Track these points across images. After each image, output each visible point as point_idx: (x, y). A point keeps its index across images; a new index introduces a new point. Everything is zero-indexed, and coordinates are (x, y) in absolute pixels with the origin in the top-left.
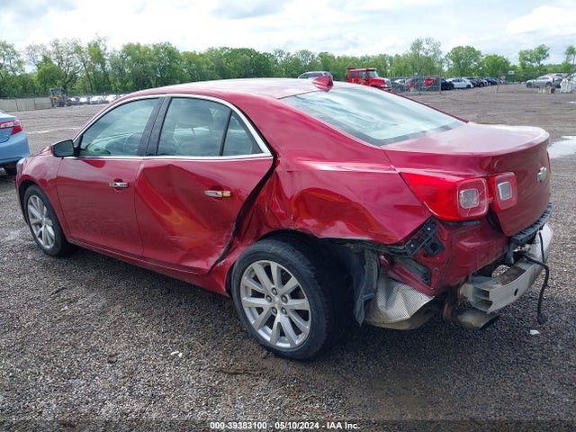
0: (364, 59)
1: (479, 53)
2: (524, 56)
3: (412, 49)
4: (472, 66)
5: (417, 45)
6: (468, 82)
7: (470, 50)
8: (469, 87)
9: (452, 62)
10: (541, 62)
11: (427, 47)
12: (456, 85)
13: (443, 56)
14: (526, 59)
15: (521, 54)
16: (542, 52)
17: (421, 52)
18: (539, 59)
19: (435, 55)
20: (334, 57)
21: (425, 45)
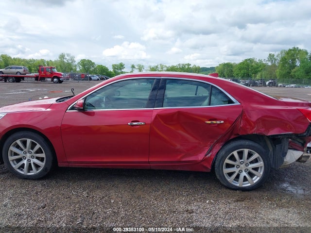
0: (31, 61)
1: (93, 63)
2: (114, 67)
3: (60, 58)
4: (91, 69)
5: (62, 56)
6: (98, 77)
7: (90, 62)
8: (98, 80)
9: (81, 67)
10: (122, 70)
11: (68, 58)
12: (92, 78)
13: (76, 63)
14: (115, 68)
15: (113, 65)
16: (121, 66)
17: (64, 60)
18: (121, 69)
19: (72, 62)
20: (11, 58)
21: (66, 57)
